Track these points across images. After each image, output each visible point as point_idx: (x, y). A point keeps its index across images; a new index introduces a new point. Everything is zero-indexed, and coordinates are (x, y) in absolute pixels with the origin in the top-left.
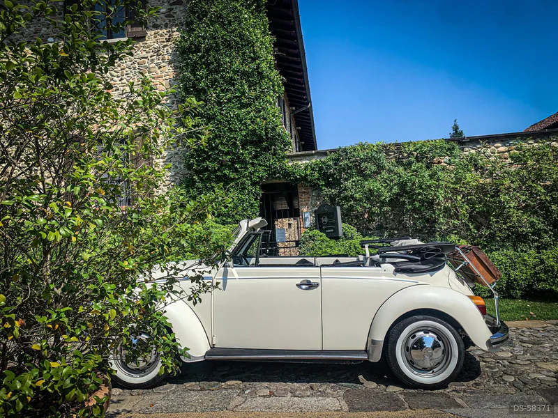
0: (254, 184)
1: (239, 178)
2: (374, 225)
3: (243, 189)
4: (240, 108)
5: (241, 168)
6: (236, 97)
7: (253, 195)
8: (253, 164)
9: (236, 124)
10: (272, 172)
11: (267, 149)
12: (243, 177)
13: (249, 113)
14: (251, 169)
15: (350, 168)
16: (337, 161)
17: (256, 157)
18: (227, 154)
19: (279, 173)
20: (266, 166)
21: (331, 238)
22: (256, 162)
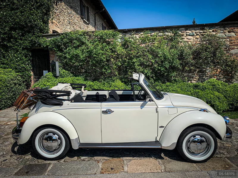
0: (23, 49)
1: (13, 46)
2: (83, 71)
3: (18, 51)
4: (11, 10)
5: (14, 41)
6: (9, 5)
7: (24, 54)
8: (21, 39)
9: (9, 19)
10: (33, 43)
11: (29, 32)
12: (16, 46)
13: (16, 13)
14: (20, 41)
15: (67, 43)
16: (62, 39)
17: (23, 35)
18: (5, 34)
19: (37, 44)
20: (29, 40)
21: (55, 77)
22: (24, 38)
